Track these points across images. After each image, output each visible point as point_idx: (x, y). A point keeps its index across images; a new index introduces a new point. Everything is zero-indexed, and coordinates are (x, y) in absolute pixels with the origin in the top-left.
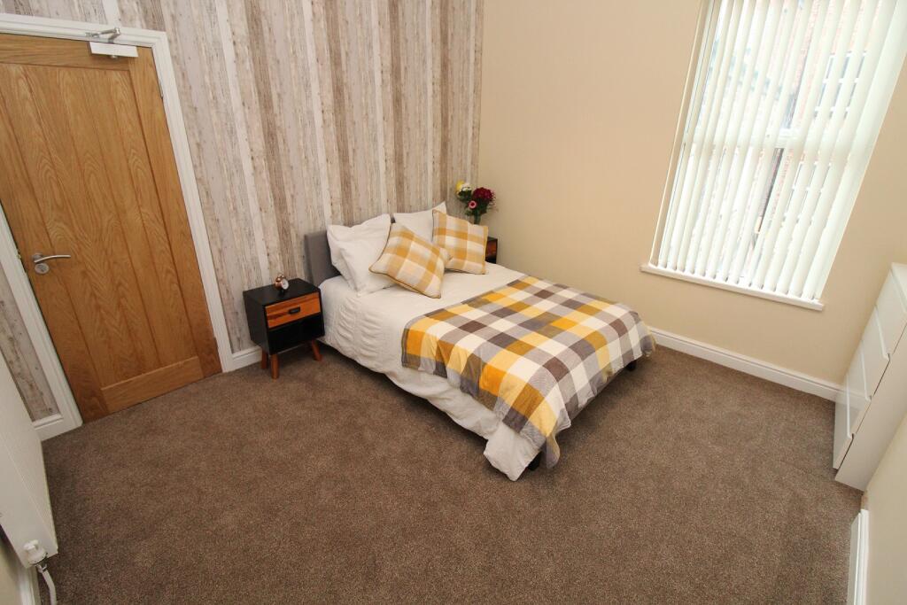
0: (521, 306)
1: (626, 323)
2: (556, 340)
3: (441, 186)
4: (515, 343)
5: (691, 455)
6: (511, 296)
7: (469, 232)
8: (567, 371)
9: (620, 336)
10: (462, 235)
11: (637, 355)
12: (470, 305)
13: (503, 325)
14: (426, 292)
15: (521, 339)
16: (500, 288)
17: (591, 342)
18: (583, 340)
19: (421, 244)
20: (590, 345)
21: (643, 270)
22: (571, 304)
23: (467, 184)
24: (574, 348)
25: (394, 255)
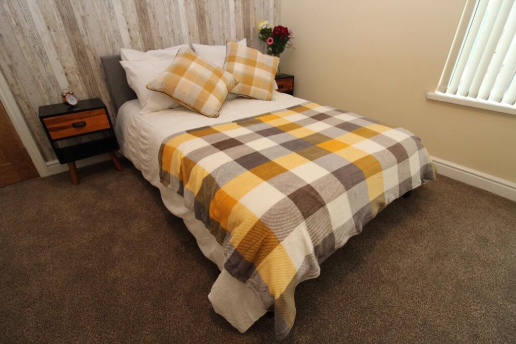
0: (293, 126)
1: (407, 148)
2: (316, 163)
3: (244, 25)
4: (265, 165)
5: (477, 314)
6: (285, 118)
7: (258, 60)
8: (322, 204)
9: (399, 162)
10: (251, 62)
11: (416, 183)
12: (238, 124)
13: (261, 145)
14: (202, 111)
15: (276, 161)
16: (279, 111)
17: (361, 168)
18: (351, 164)
19: (203, 65)
20: (360, 171)
21: (428, 97)
22: (347, 127)
23: (266, 22)
24: (337, 174)
25: (171, 73)
